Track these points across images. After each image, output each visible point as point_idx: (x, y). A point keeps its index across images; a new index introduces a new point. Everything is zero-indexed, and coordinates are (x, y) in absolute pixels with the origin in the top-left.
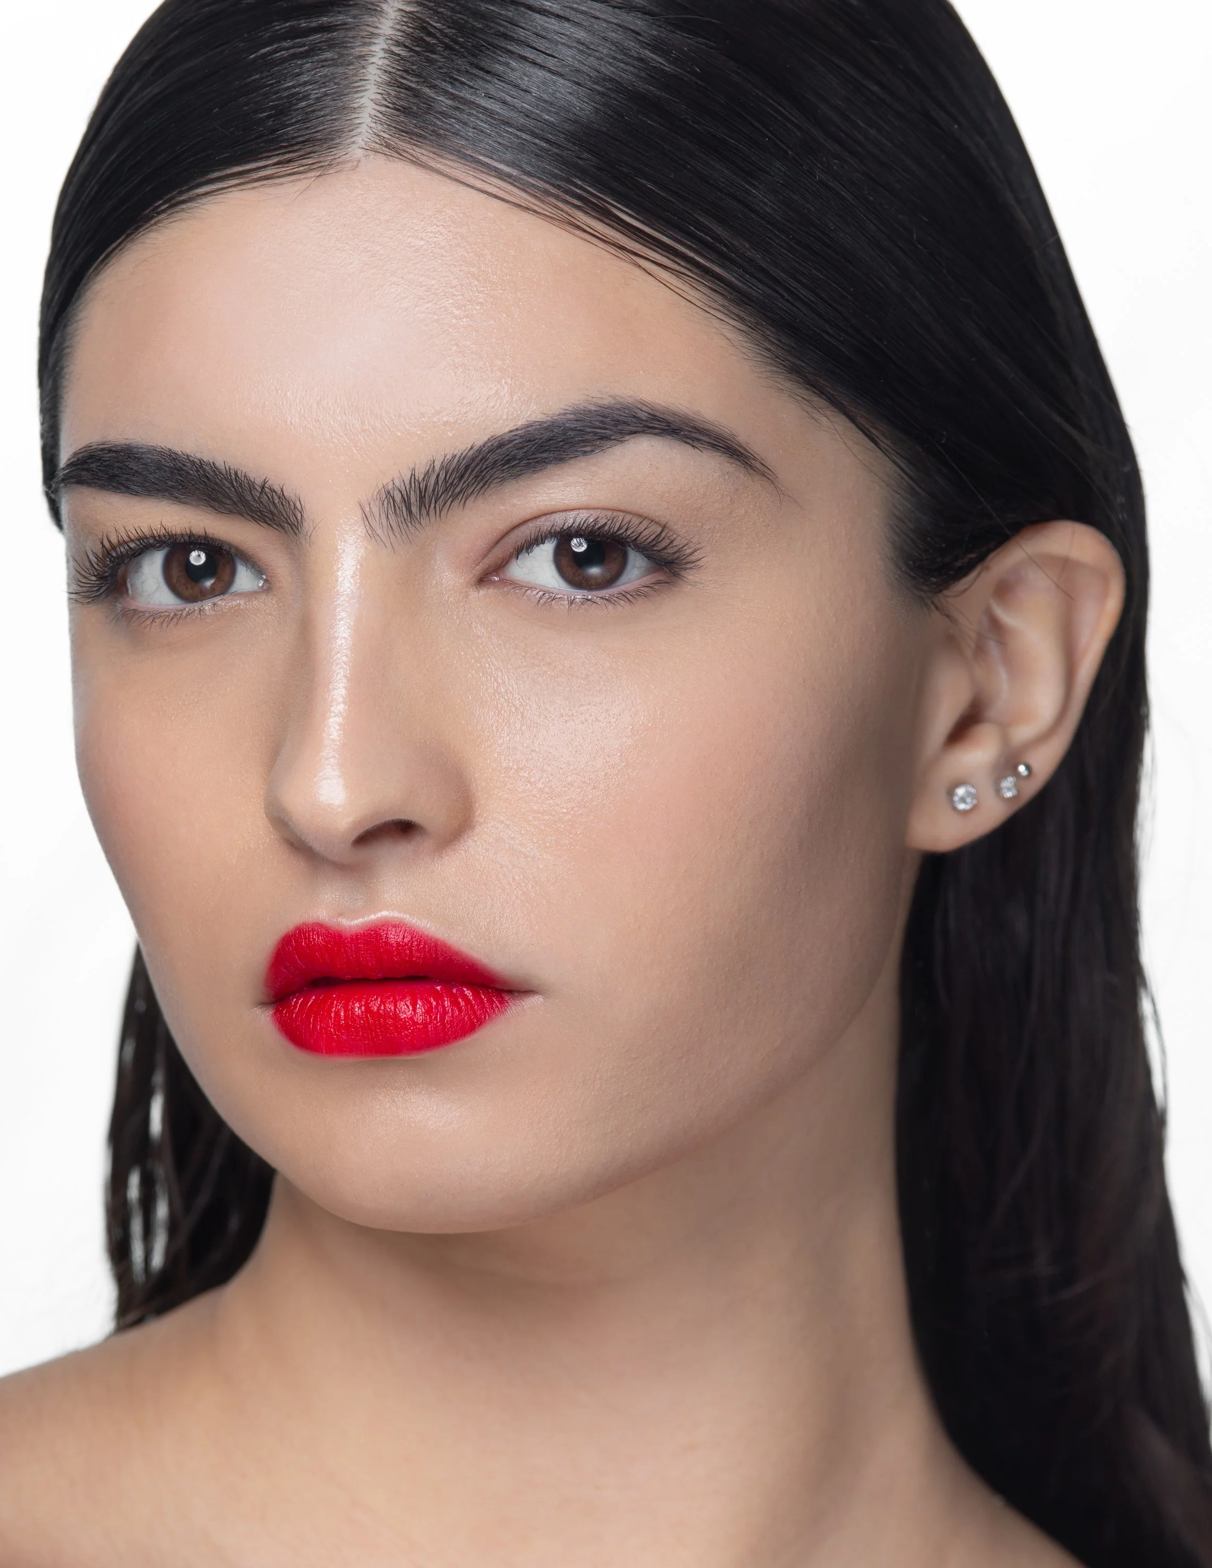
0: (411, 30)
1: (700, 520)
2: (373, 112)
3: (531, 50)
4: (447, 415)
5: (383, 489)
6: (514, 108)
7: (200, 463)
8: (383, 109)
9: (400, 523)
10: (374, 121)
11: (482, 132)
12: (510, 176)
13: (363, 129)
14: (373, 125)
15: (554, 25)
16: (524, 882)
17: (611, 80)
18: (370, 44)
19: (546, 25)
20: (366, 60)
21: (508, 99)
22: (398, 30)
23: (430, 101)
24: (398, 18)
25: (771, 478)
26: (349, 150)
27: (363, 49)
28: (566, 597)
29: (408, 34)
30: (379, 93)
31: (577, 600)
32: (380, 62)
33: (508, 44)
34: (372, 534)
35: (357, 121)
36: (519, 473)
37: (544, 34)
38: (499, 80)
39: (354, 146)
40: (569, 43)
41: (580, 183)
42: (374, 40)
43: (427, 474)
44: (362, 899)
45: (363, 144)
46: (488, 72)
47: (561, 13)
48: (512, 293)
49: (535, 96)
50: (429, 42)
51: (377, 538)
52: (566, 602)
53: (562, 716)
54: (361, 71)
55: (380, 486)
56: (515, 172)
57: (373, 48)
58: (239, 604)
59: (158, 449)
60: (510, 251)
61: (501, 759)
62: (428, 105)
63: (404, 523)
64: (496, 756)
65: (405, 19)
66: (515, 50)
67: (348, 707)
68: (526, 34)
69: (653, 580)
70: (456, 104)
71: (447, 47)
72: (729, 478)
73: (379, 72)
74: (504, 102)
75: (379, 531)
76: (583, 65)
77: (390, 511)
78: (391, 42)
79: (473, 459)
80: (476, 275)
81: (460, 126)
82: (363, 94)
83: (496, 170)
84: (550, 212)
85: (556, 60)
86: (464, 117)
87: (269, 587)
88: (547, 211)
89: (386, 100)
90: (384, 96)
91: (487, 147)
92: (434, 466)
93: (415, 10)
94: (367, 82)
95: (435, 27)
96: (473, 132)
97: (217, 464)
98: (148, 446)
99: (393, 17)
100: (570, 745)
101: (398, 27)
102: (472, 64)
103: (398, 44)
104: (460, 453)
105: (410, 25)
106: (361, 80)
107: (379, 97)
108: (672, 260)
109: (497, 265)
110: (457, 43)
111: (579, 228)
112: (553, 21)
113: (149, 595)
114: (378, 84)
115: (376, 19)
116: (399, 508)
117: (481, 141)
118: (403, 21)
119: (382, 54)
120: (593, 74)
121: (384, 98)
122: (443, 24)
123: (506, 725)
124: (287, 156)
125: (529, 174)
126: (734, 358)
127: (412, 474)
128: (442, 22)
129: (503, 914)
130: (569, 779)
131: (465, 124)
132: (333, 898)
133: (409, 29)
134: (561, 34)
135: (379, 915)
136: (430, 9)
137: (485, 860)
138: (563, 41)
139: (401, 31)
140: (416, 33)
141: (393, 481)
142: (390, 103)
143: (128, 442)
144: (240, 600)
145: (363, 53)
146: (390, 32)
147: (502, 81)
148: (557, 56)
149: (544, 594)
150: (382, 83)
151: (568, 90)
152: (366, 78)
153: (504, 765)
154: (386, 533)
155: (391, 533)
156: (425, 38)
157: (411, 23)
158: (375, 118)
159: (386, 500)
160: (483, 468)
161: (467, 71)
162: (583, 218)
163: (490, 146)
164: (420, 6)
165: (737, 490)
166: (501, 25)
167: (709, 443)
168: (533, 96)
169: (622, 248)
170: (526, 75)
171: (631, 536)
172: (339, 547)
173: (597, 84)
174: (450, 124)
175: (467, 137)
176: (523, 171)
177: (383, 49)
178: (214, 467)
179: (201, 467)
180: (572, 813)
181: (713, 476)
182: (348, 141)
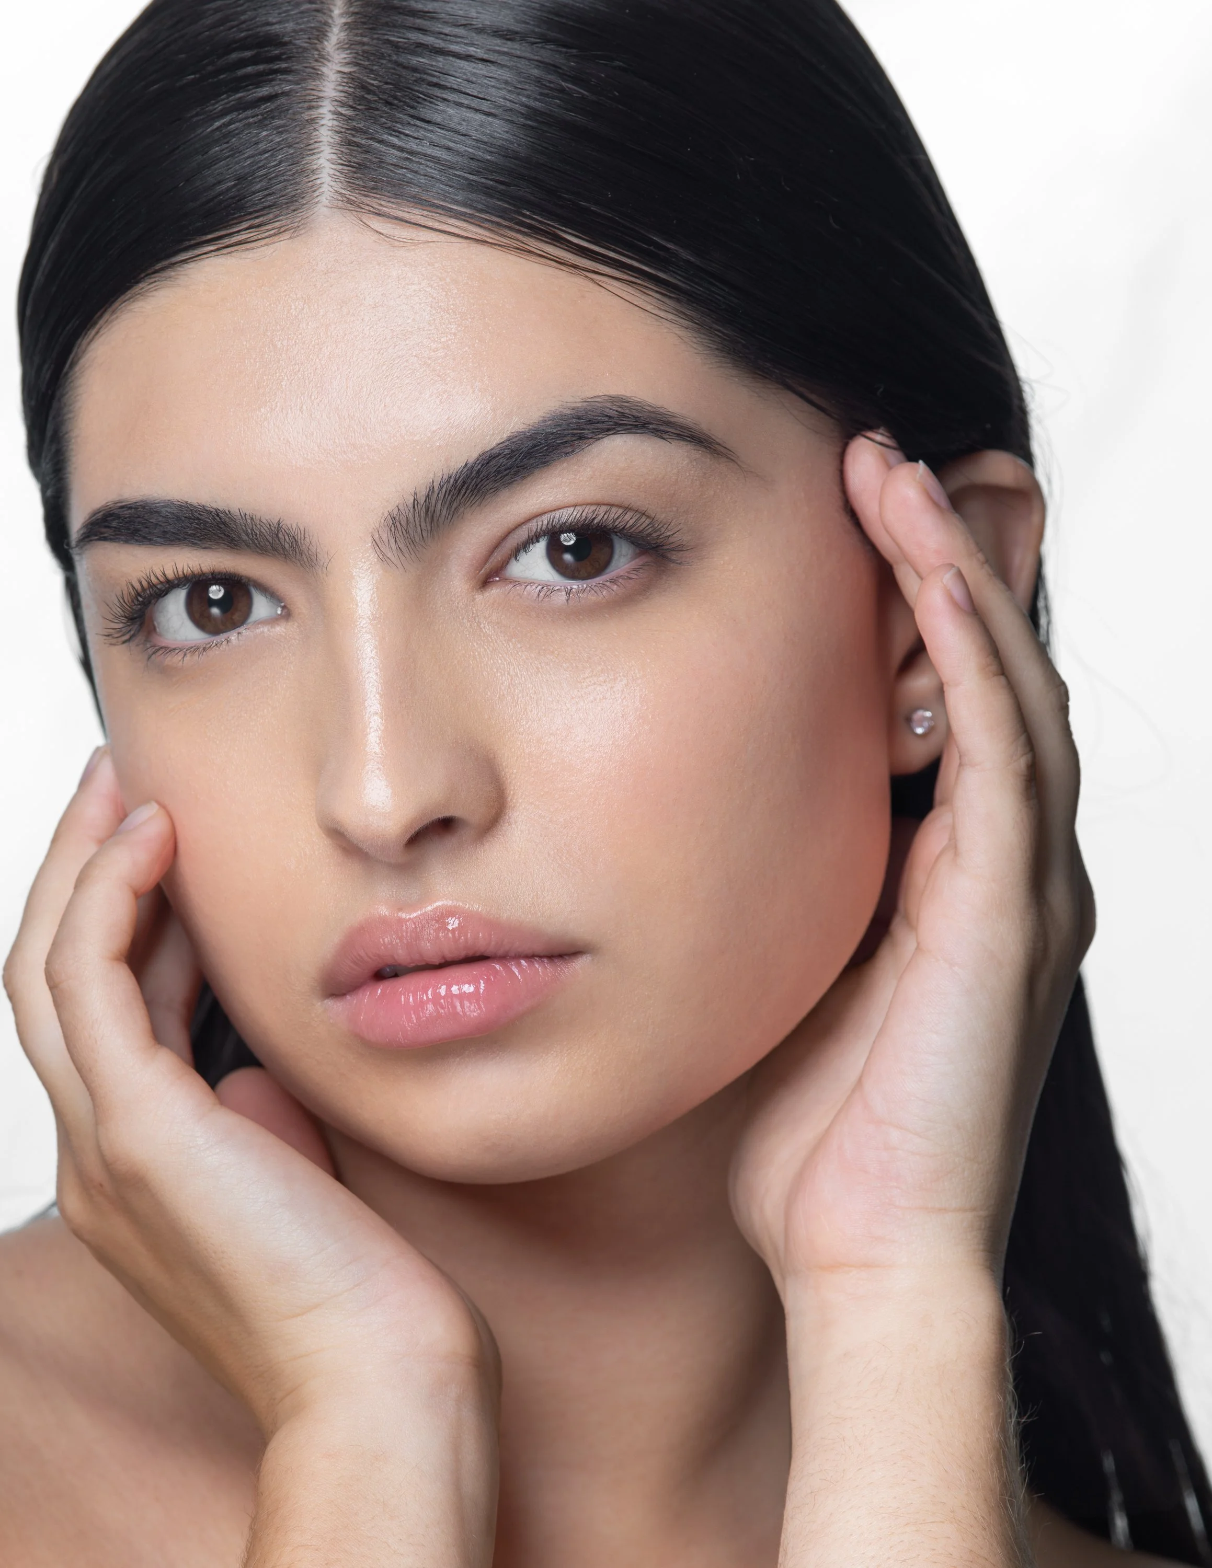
0: (352, 90)
1: (674, 505)
2: (332, 172)
3: (464, 95)
4: (439, 440)
5: (389, 516)
6: (458, 153)
7: (217, 512)
8: (341, 167)
9: (408, 544)
10: (333, 180)
11: (433, 178)
12: (464, 214)
13: (325, 188)
14: (333, 184)
15: (481, 69)
16: (558, 856)
17: (542, 113)
18: (319, 107)
19: (475, 71)
20: (317, 123)
21: (451, 145)
22: (341, 91)
23: (381, 155)
24: (339, 79)
25: (732, 458)
26: (316, 209)
27: (313, 113)
28: (563, 588)
29: (350, 95)
30: (334, 153)
31: (573, 590)
32: (330, 124)
33: (443, 93)
34: (384, 559)
35: (318, 182)
36: (510, 481)
37: (474, 79)
38: (439, 128)
39: (319, 205)
40: (498, 86)
41: (528, 213)
42: (320, 103)
43: (428, 496)
44: (416, 893)
45: (326, 202)
46: (428, 122)
47: (486, 56)
48: (481, 319)
49: (475, 140)
50: (370, 100)
51: (388, 560)
52: (564, 593)
53: (573, 698)
54: (315, 133)
55: (386, 514)
56: (468, 211)
57: (321, 111)
58: (263, 632)
59: (175, 503)
60: (474, 283)
61: (523, 746)
62: (380, 159)
63: (411, 543)
64: (519, 744)
65: (345, 80)
66: (450, 98)
67: (385, 721)
68: (458, 82)
69: (641, 563)
70: (405, 155)
71: (388, 103)
72: (697, 464)
73: (330, 133)
74: (448, 149)
75: (389, 555)
76: (514, 104)
77: (398, 535)
78: (336, 103)
79: (468, 477)
80: (446, 309)
81: (411, 174)
82: (319, 156)
83: (450, 210)
84: (505, 243)
85: (489, 102)
86: (414, 167)
87: (287, 614)
88: (503, 242)
89: (342, 160)
90: (339, 155)
91: (440, 191)
92: (433, 487)
93: (352, 70)
94: (321, 144)
95: (373, 85)
96: (425, 179)
97: (232, 511)
98: (165, 500)
99: (334, 79)
100: (583, 724)
101: (341, 88)
102: (412, 117)
103: (343, 104)
104: (455, 472)
105: (351, 85)
106: (316, 142)
107: (334, 157)
108: (621, 271)
109: (463, 297)
110: (395, 98)
111: (530, 252)
112: (480, 66)
113: (175, 631)
114: (330, 144)
115: (319, 83)
116: (406, 531)
117: (433, 186)
118: (345, 82)
119: (330, 116)
120: (523, 110)
121: (339, 157)
122: (380, 81)
123: (524, 714)
124: (257, 221)
125: (481, 211)
126: (687, 353)
127: (415, 499)
128: (379, 79)
129: (544, 888)
130: (587, 755)
131: (416, 172)
132: (390, 895)
133: (350, 90)
134: (489, 77)
135: (435, 905)
136: (366, 69)
137: (522, 840)
138: (493, 84)
139: (344, 92)
140: (357, 93)
141: (398, 507)
142: (345, 161)
143: (144, 498)
144: (263, 627)
145: (313, 117)
146: (334, 94)
147: (443, 129)
148: (489, 98)
149: (543, 588)
150: (334, 144)
151: (503, 129)
152: (319, 140)
153: (527, 751)
154: (396, 555)
155: (401, 555)
156: (366, 96)
157: (351, 83)
158: (334, 176)
159: (393, 526)
160: (478, 482)
161: (409, 123)
162: (534, 244)
163: (442, 190)
164: (355, 66)
165: (705, 474)
166: (434, 76)
167: (675, 434)
168: (473, 139)
169: (575, 267)
170: (464, 120)
171: (617, 527)
172: (354, 574)
173: (530, 119)
174: (403, 175)
175: (420, 185)
176: (475, 210)
177: (330, 111)
178: (228, 514)
179: (218, 515)
180: (594, 786)
181: (682, 463)
182: (313, 201)
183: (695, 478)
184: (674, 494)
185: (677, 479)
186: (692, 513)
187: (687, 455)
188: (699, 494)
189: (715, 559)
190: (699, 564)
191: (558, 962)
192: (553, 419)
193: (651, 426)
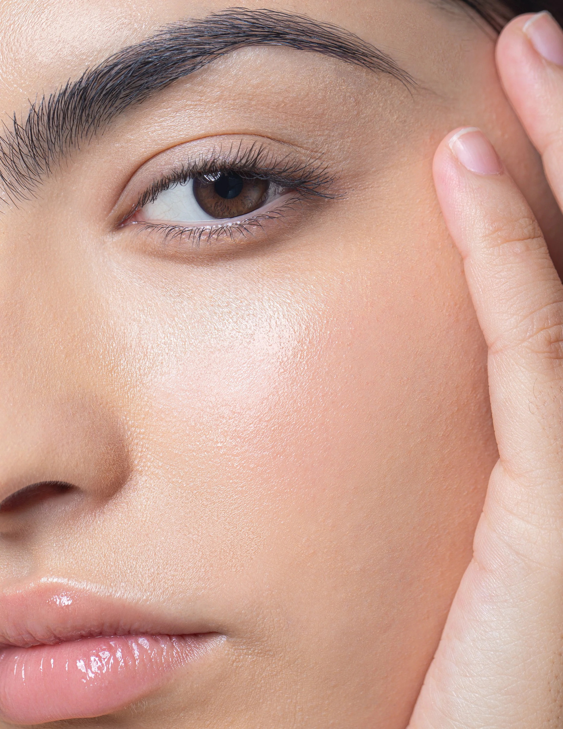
183: (348, 94)
184: (323, 114)
185: (325, 96)
186: (348, 137)
187: (335, 69)
188: (355, 113)
189: (382, 188)
190: (360, 195)
191: (190, 641)
192: (170, 32)
193: (288, 37)
